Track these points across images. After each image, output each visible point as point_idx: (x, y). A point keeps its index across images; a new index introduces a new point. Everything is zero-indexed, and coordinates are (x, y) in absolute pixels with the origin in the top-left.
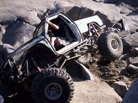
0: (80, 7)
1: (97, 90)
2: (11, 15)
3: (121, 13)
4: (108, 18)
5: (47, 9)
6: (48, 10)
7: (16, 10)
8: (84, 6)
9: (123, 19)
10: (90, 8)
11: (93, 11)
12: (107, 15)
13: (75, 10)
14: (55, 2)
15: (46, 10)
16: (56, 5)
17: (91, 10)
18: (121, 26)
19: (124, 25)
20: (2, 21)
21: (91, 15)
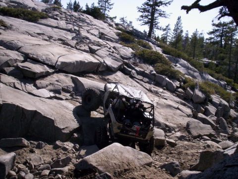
0: (1, 103)
4: (55, 124)
8: (10, 101)
10: (20, 106)
12: (53, 119)
17: (23, 109)
21: (22, 118)
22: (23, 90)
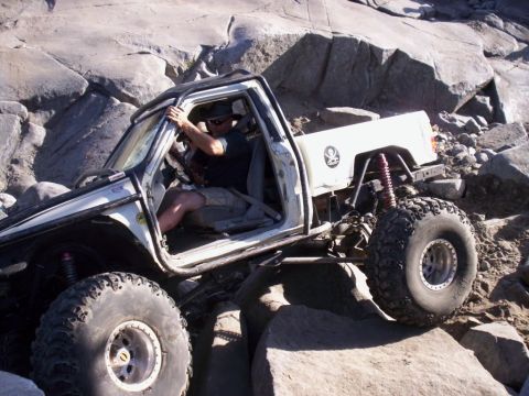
0: (329, 36)
1: (406, 358)
2: (65, 73)
3: (488, 55)
4: (437, 77)
5: (203, 46)
6: (207, 49)
7: (86, 51)
8: (345, 33)
9: (498, 80)
10: (367, 41)
11: (381, 51)
12: (432, 65)
13: (309, 47)
14: (233, 19)
15: (200, 49)
16: (237, 29)
17: (371, 47)
18: (491, 108)
19: (501, 101)
20: (32, 95)
21: (370, 65)
22: (369, 5)
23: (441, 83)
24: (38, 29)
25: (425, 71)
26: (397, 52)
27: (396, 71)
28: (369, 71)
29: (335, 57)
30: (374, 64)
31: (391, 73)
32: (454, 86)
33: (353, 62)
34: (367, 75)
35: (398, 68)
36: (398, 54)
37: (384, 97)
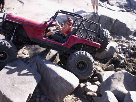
11: (113, 19)
13: (94, 18)
14: (74, 10)
23: (128, 28)
24: (20, 11)
25: (123, 25)
26: (116, 20)
27: (116, 25)
28: (110, 25)
29: (101, 21)
30: (111, 23)
31: (114, 25)
32: (131, 29)
33: (105, 22)
34: (109, 26)
35: (116, 24)
36: (117, 20)
37: (112, 32)
